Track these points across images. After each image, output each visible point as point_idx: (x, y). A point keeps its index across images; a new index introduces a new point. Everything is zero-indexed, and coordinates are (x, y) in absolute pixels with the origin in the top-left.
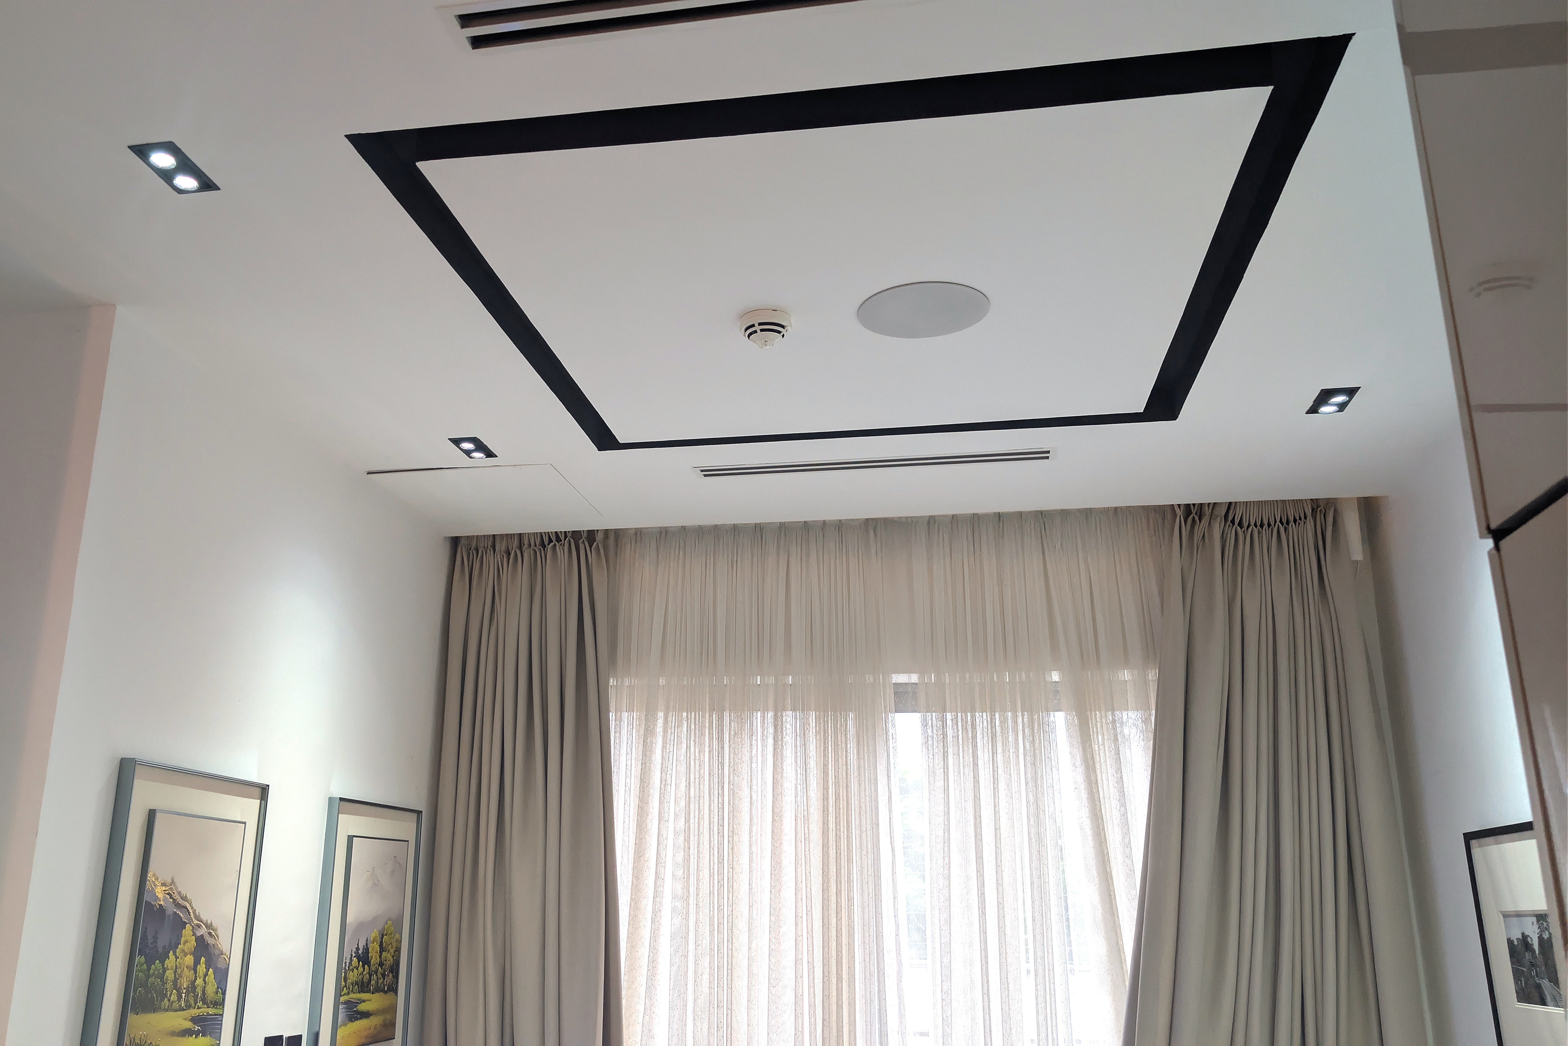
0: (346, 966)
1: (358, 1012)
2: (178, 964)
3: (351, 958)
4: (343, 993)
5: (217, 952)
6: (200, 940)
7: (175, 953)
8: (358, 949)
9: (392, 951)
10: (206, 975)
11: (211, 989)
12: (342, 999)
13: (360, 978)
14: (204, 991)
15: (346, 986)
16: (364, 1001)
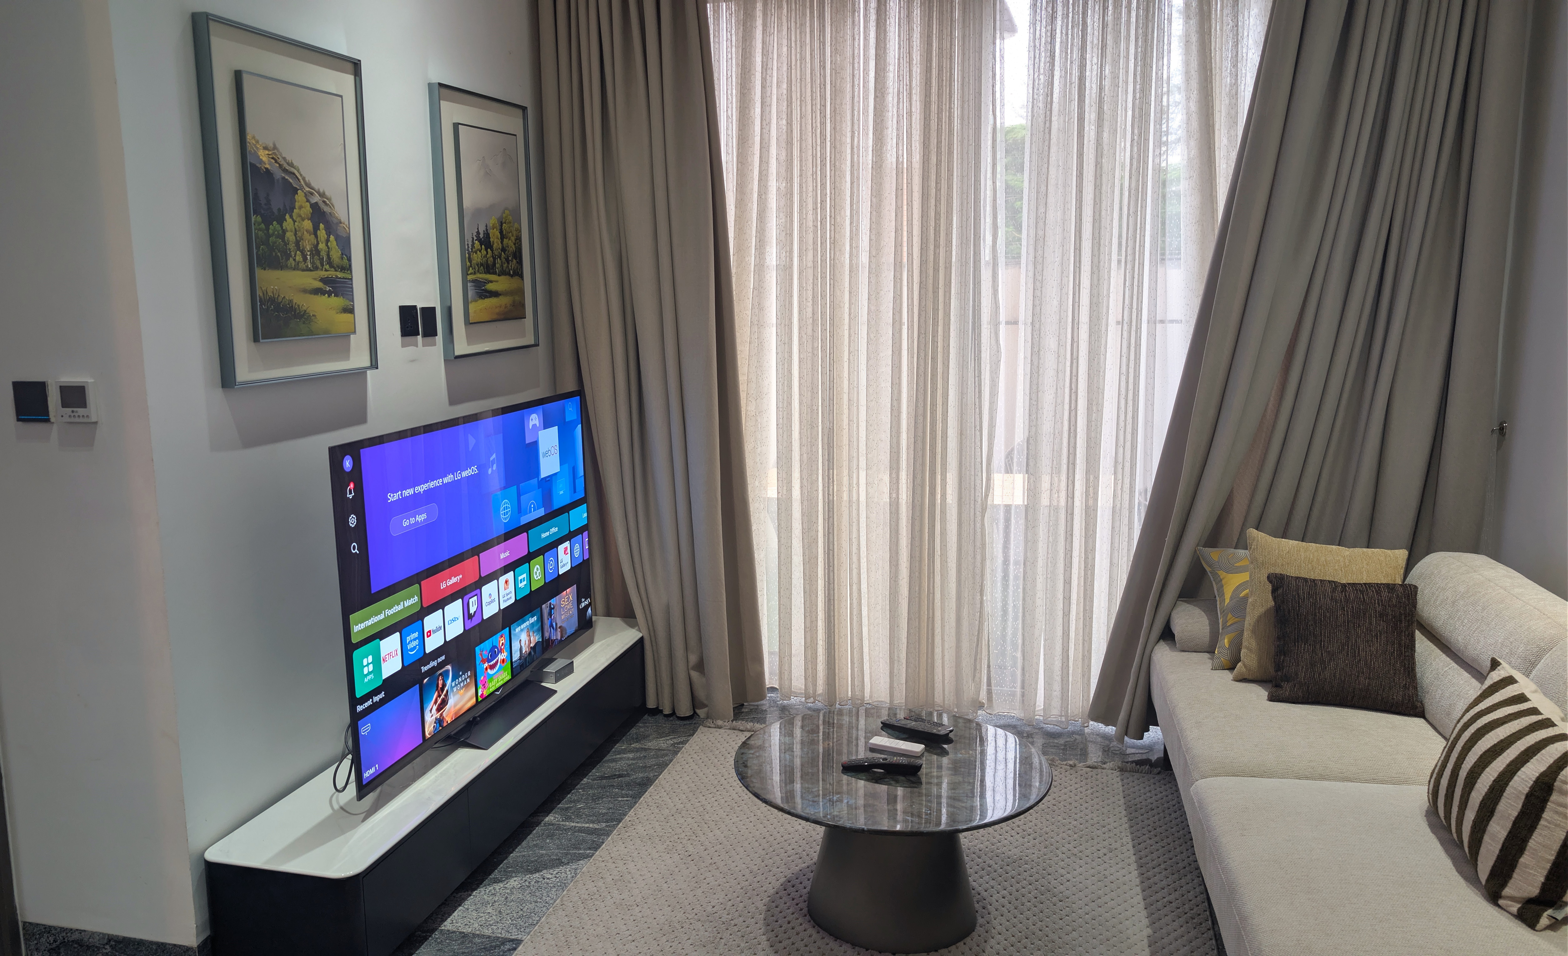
0: (468, 247)
1: (486, 291)
2: (297, 228)
3: (473, 241)
4: (469, 273)
5: (335, 221)
6: (315, 207)
7: (291, 217)
8: (478, 233)
9: (513, 238)
10: (328, 241)
11: (336, 254)
12: (470, 277)
13: (485, 259)
14: (328, 255)
15: (471, 266)
16: (491, 282)
